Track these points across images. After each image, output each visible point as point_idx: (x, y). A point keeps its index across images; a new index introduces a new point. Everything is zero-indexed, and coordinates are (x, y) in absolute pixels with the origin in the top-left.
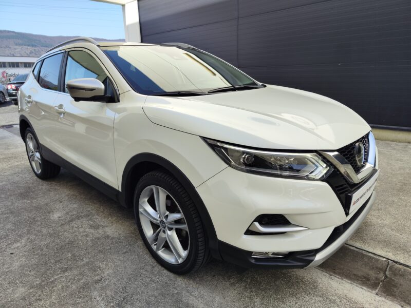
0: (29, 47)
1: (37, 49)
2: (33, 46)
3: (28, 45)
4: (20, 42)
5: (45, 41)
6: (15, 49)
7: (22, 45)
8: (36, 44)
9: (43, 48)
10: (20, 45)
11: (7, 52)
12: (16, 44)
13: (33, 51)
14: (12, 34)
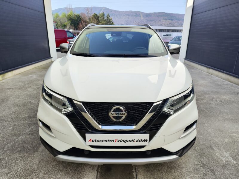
0: (170, 21)
1: (173, 21)
2: (171, 20)
3: (170, 20)
4: (166, 18)
5: (178, 17)
6: (163, 22)
7: (167, 19)
8: (173, 19)
9: (176, 21)
10: (165, 19)
11: (159, 23)
12: (164, 19)
13: (171, 23)
14: (163, 14)
